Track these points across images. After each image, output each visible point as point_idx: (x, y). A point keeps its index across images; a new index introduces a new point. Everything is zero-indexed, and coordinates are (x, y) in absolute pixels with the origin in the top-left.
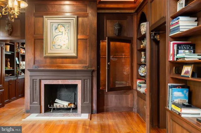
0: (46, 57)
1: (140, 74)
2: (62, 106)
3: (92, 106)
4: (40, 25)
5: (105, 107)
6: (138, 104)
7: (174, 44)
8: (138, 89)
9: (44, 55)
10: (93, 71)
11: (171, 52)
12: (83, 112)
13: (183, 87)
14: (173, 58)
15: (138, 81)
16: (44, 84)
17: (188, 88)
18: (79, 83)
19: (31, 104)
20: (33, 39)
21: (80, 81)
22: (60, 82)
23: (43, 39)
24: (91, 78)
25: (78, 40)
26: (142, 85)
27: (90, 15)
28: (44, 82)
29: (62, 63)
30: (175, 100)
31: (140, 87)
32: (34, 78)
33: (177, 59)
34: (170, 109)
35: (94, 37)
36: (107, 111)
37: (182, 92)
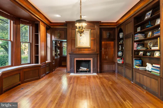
0: (77, 48)
1: (119, 55)
2: (83, 70)
3: (97, 70)
4: (74, 33)
5: (103, 71)
6: (118, 68)
7: (136, 43)
8: (118, 62)
9: (76, 47)
10: (98, 54)
11: (135, 47)
12: (93, 72)
13: (139, 60)
14: (136, 49)
15: (118, 59)
16: (76, 60)
17: (142, 60)
18: (91, 59)
19: (70, 69)
20: (71, 40)
21: (92, 59)
22: (83, 59)
23: (75, 40)
24: (97, 57)
25: (91, 40)
26: (120, 60)
27: (96, 29)
28: (76, 59)
29: (84, 51)
30: (137, 64)
31: (119, 61)
32: (71, 57)
33: (137, 49)
34: (135, 68)
35: (98, 39)
36: (104, 72)
37: (139, 61)
